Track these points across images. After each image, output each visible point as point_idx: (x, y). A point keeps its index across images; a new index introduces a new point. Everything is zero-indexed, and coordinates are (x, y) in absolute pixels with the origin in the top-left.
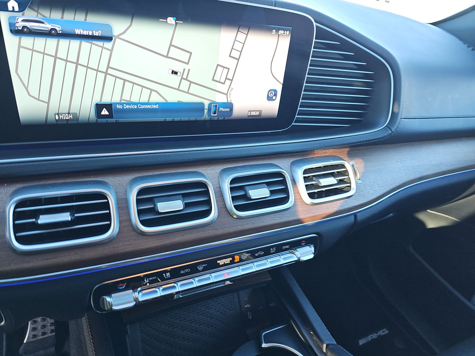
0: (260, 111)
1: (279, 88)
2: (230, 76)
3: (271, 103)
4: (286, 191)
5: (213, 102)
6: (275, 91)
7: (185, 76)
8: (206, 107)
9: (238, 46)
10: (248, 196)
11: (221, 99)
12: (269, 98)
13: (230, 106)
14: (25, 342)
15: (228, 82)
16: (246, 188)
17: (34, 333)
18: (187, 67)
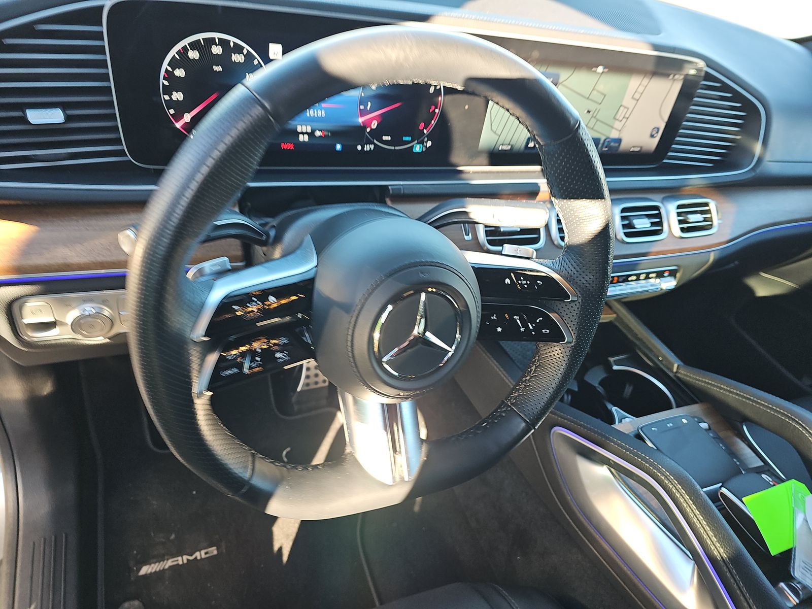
0: (641, 147)
1: (662, 126)
2: (627, 116)
3: (653, 139)
4: (660, 224)
5: (608, 138)
6: (658, 129)
7: (595, 115)
8: (602, 142)
9: (641, 89)
10: (632, 225)
11: (614, 135)
12: (652, 136)
13: (619, 141)
14: (299, 389)
15: (624, 120)
16: (631, 218)
17: (308, 381)
18: (599, 107)
